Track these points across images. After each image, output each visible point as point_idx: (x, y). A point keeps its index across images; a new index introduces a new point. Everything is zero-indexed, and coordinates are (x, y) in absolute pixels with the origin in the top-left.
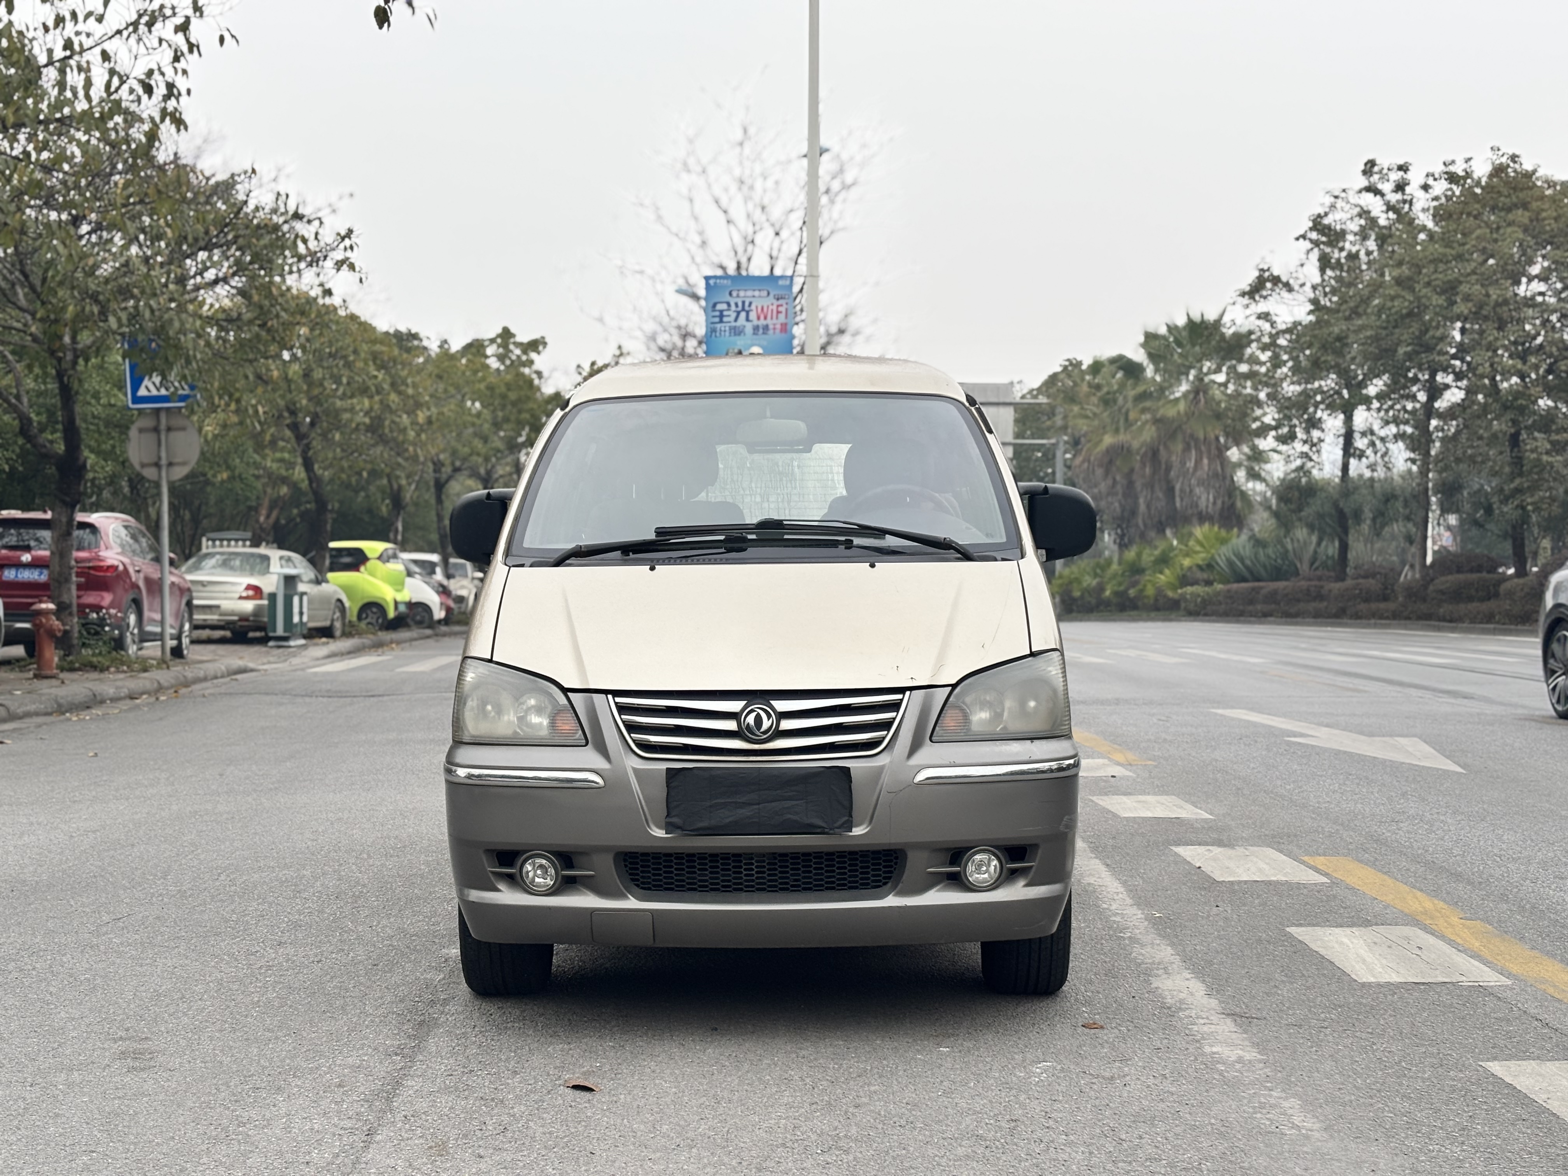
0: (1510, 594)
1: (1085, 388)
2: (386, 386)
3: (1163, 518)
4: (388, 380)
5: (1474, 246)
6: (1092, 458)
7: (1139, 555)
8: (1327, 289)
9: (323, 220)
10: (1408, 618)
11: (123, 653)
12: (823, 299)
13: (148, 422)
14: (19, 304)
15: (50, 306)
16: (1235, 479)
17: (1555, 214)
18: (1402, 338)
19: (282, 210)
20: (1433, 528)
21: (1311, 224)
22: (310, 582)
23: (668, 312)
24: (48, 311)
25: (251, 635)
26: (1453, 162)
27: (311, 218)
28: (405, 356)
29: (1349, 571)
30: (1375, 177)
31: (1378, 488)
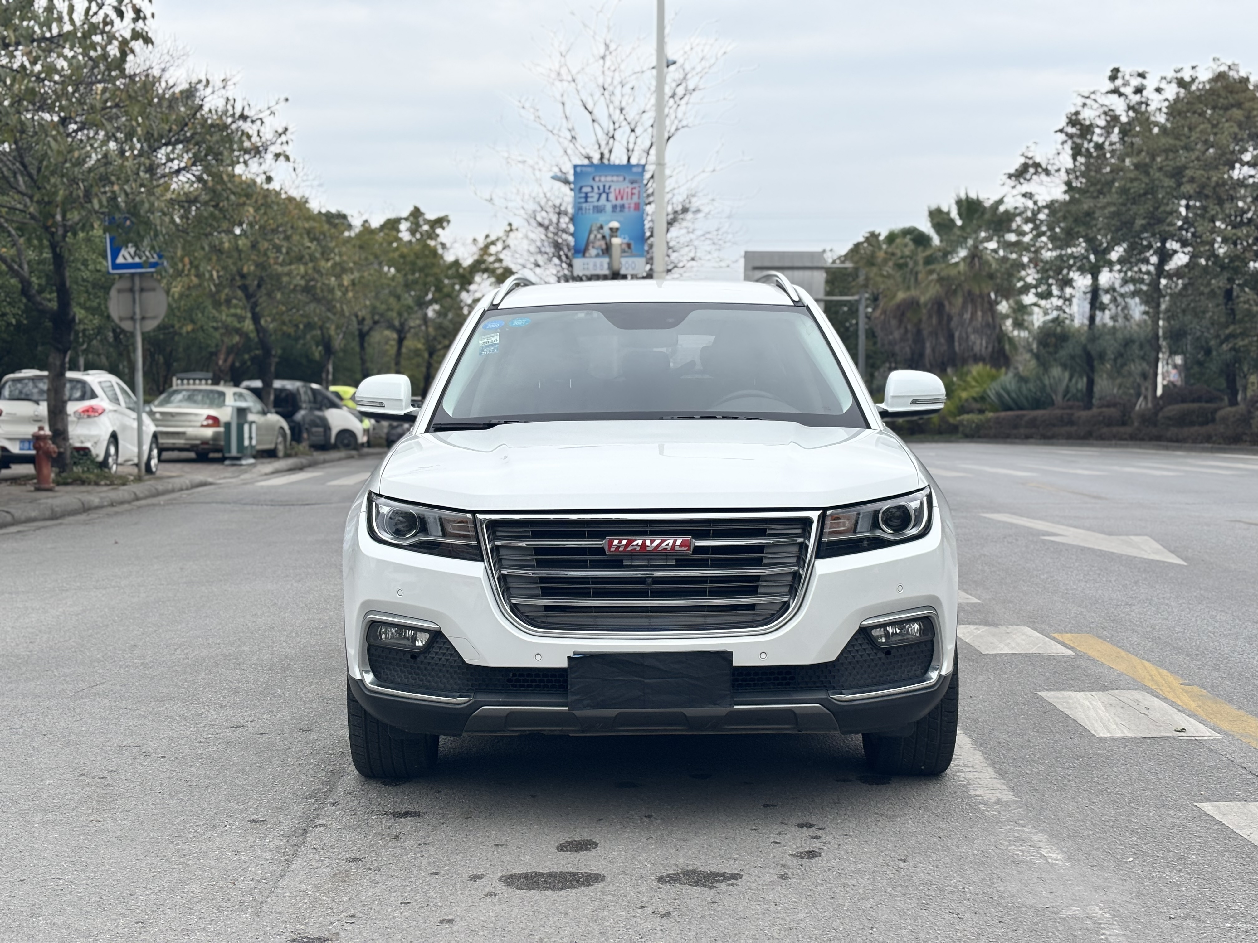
0: (1224, 419)
1: (882, 255)
2: (318, 255)
3: (946, 360)
4: (319, 249)
5: (1198, 138)
6: (888, 311)
8: (1078, 174)
9: (264, 120)
10: (1142, 439)
11: (106, 470)
12: (669, 184)
13: (126, 284)
14: (20, 189)
15: (44, 191)
16: (1004, 328)
18: (1139, 213)
19: (231, 112)
20: (1163, 367)
21: (1068, 120)
22: (258, 413)
23: (545, 194)
24: (43, 195)
25: (212, 455)
26: (1182, 69)
27: (254, 118)
28: (333, 230)
29: (1095, 401)
30: (1119, 82)
31: (1119, 335)
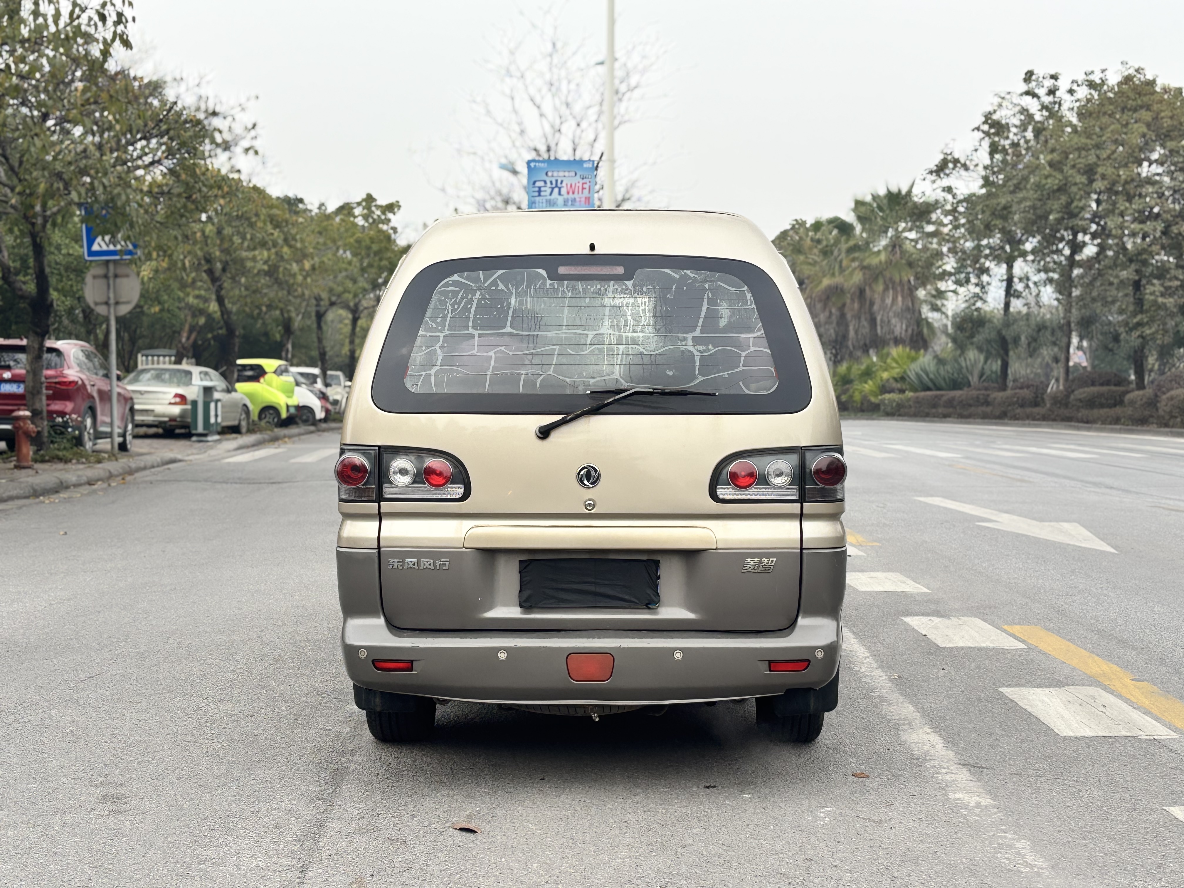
0: (1132, 403)
1: (808, 241)
2: (280, 241)
3: (868, 342)
4: (282, 237)
5: (1109, 138)
6: (814, 295)
7: (849, 369)
8: (996, 169)
9: (235, 116)
10: (1054, 420)
11: (82, 448)
13: (100, 271)
15: (25, 183)
16: (922, 312)
17: (1170, 114)
18: (1053, 208)
19: (204, 109)
21: (983, 119)
22: (223, 391)
23: (494, 184)
24: (24, 186)
25: (178, 432)
26: (1092, 72)
27: (226, 115)
28: (293, 217)
29: (1010, 384)
30: (1033, 84)
31: (1033, 322)
